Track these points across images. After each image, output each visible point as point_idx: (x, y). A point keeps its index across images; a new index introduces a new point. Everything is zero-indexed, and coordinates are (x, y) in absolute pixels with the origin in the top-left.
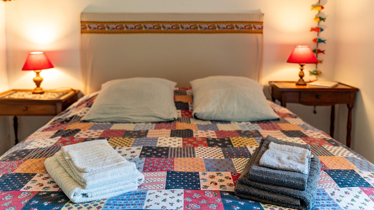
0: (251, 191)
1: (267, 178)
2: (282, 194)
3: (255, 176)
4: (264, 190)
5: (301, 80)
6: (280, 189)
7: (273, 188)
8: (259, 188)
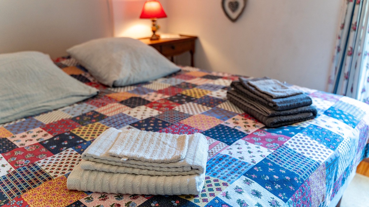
0: (282, 119)
1: (290, 105)
2: (301, 112)
3: (282, 106)
4: (290, 114)
5: (154, 35)
6: (300, 109)
7: (295, 110)
8: (286, 115)
